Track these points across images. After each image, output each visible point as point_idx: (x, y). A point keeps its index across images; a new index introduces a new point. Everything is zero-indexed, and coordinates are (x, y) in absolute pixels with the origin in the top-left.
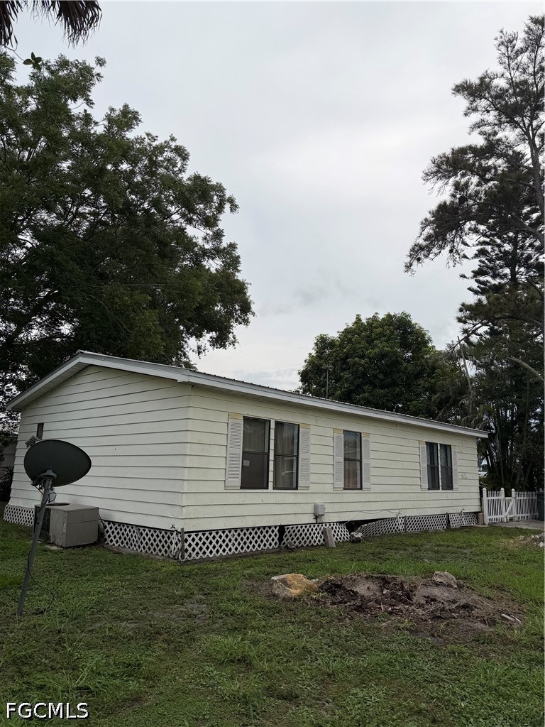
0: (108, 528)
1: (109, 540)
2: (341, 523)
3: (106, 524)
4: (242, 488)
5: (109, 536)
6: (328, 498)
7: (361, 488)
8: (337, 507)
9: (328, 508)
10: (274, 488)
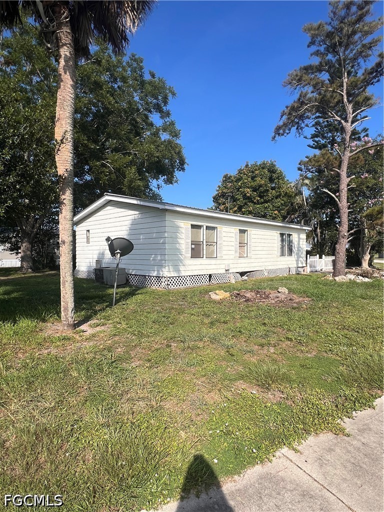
0: (130, 277)
1: (131, 283)
2: (237, 273)
3: (129, 275)
4: (191, 258)
5: (131, 281)
6: (231, 261)
7: (247, 257)
8: (235, 266)
9: (231, 266)
10: (206, 258)
